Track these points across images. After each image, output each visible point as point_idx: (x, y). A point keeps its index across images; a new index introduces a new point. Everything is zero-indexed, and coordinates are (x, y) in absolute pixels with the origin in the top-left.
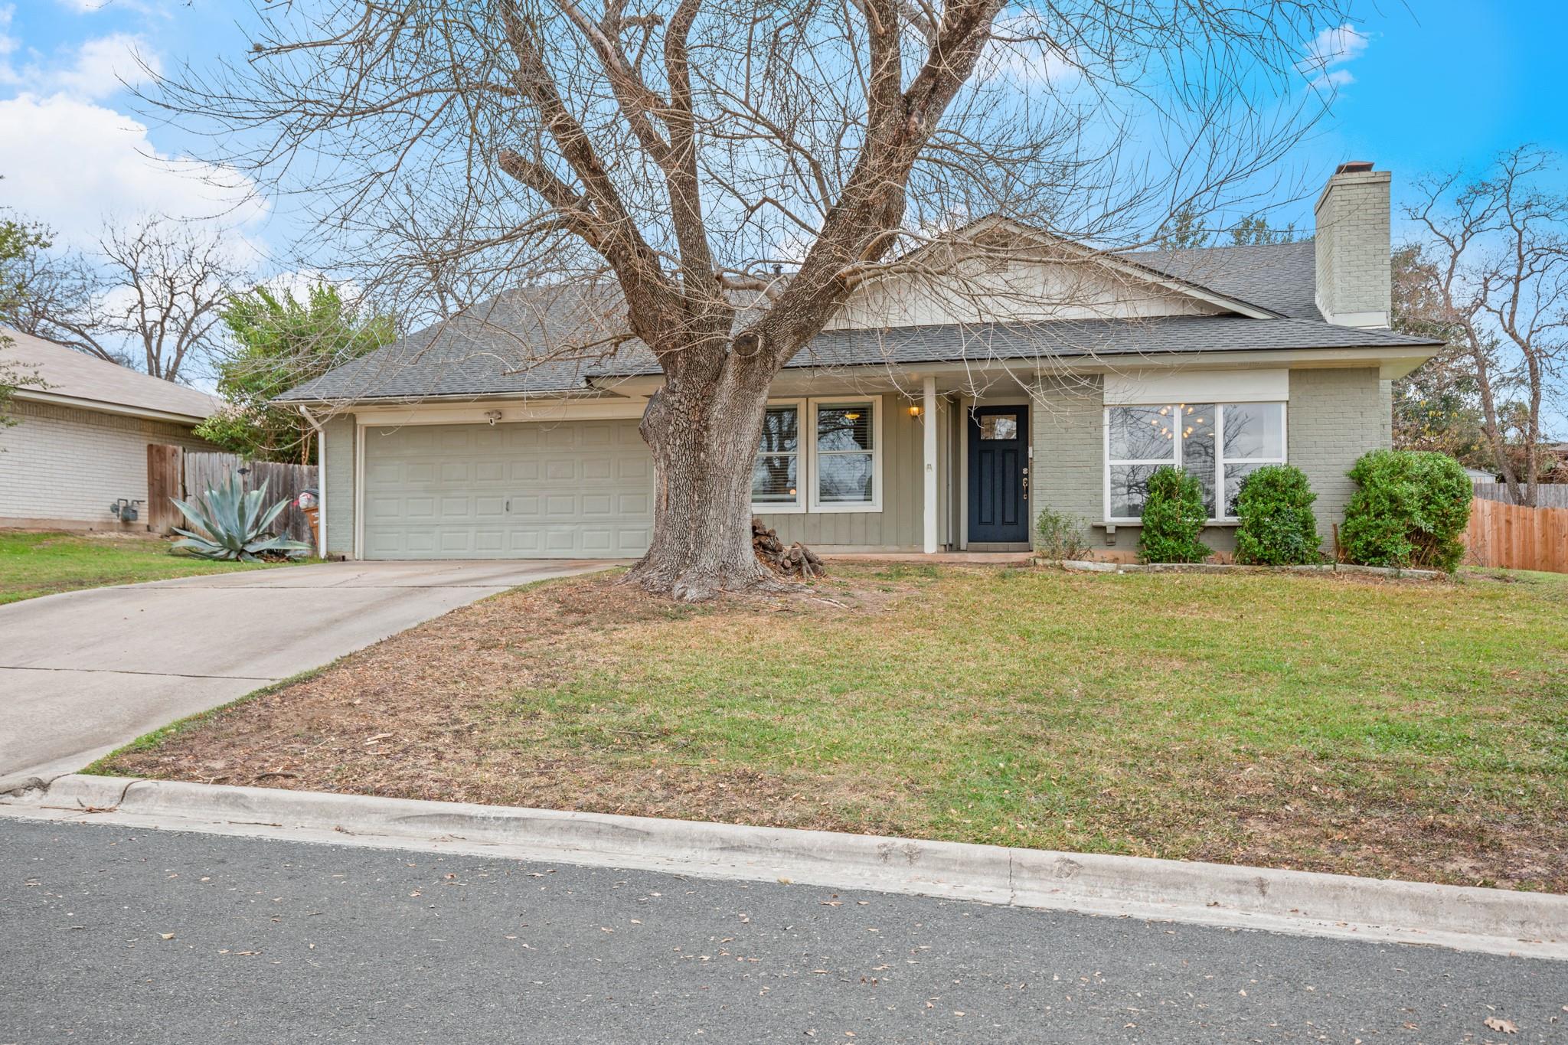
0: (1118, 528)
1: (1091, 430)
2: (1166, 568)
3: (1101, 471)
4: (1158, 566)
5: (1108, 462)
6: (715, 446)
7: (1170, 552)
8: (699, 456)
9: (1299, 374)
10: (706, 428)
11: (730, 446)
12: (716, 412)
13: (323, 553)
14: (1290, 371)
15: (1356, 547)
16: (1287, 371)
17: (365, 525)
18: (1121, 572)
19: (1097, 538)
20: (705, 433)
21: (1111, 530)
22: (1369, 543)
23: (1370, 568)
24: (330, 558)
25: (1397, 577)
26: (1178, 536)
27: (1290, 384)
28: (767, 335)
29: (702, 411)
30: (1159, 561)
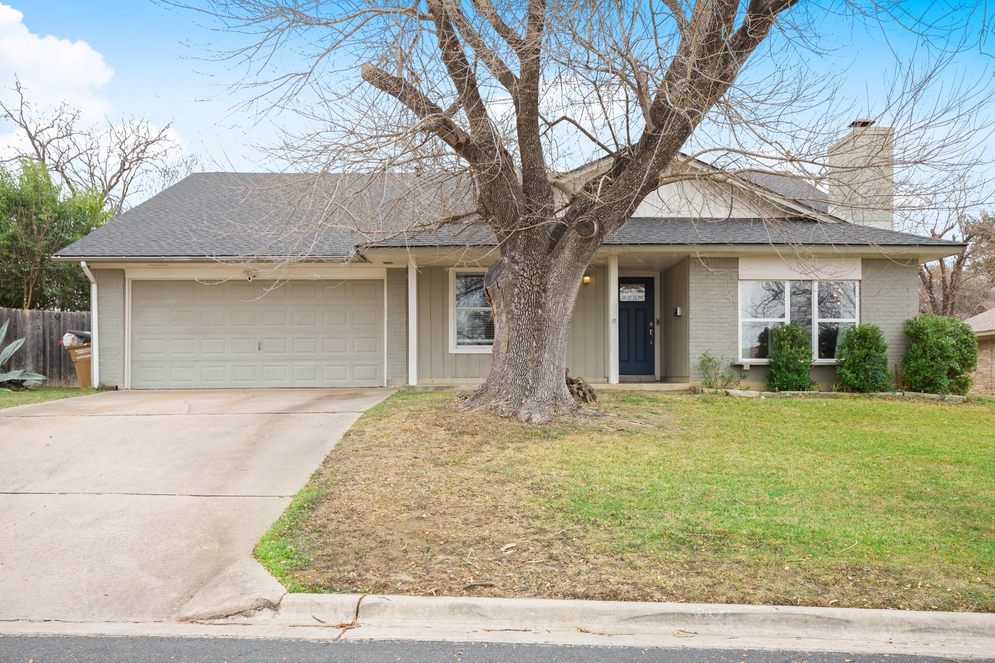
0: (751, 366)
1: (730, 296)
2: (793, 394)
3: (737, 325)
4: (788, 393)
5: (741, 320)
6: (550, 305)
7: (794, 383)
8: (537, 312)
9: (868, 262)
10: (544, 291)
11: (561, 305)
12: (553, 279)
13: (96, 383)
14: (863, 260)
15: (916, 381)
16: (860, 259)
17: (132, 361)
18: (763, 397)
19: (736, 374)
20: (543, 295)
21: (747, 367)
22: (925, 378)
23: (926, 395)
24: (103, 388)
25: (943, 400)
26: (798, 372)
27: (862, 269)
28: (600, 221)
29: (541, 278)
30: (787, 389)
